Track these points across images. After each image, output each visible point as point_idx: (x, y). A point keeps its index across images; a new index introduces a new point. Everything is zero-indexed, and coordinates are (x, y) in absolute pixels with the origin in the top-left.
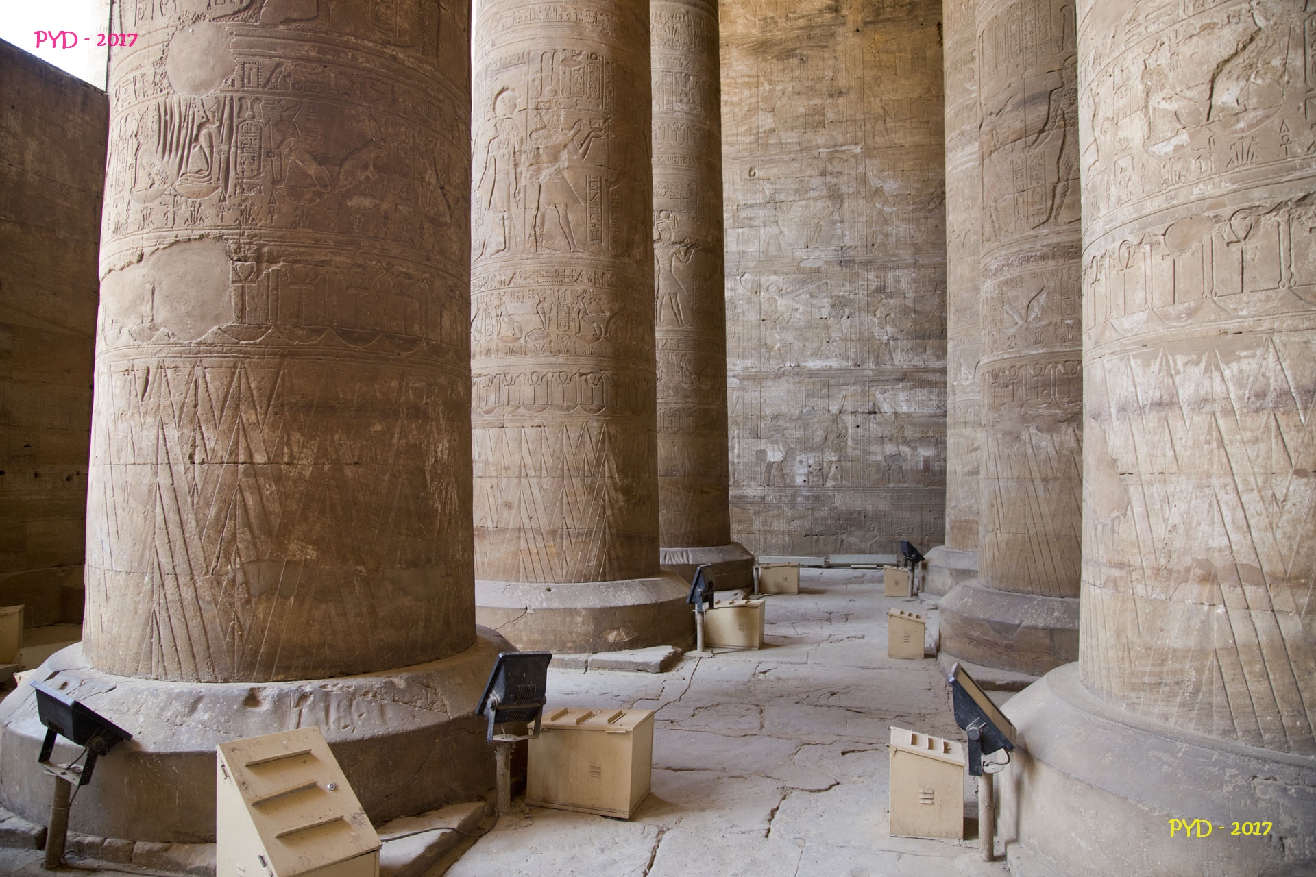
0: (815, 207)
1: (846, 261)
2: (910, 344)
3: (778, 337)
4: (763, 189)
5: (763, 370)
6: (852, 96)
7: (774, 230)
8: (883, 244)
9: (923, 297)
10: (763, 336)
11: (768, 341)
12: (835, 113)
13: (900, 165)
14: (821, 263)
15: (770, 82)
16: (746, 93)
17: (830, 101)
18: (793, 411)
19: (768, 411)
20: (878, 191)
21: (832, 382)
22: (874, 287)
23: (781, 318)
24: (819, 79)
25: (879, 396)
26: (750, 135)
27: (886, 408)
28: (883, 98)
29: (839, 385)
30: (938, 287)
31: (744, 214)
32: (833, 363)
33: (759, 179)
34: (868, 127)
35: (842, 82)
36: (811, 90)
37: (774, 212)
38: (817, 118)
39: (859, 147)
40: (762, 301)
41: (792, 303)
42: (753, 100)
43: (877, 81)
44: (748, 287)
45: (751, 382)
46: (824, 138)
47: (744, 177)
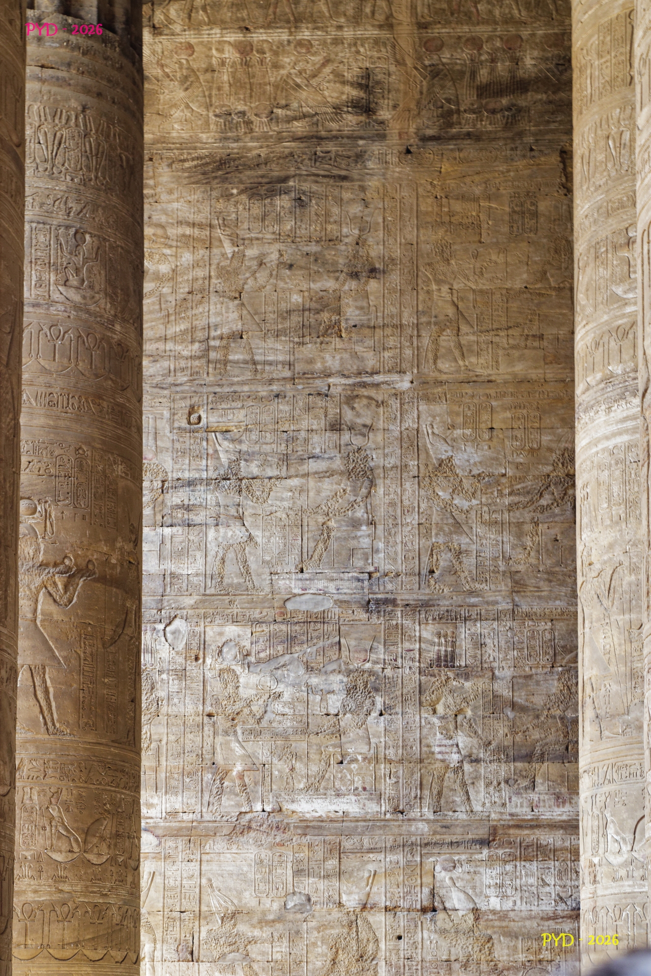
0: (318, 492)
1: (378, 602)
2: (505, 770)
3: (239, 751)
4: (216, 451)
5: (207, 817)
6: (395, 278)
7: (236, 533)
8: (452, 571)
9: (529, 677)
10: (207, 747)
11: (219, 759)
12: (362, 308)
13: (485, 417)
14: (328, 604)
15: (236, 240)
16: (187, 257)
17: (353, 284)
18: (267, 903)
19: (214, 902)
20: (444, 466)
21: (347, 844)
22: (432, 655)
23: (246, 711)
24: (333, 241)
25: (442, 876)
26: (192, 342)
27: (456, 900)
28: (455, 287)
29: (361, 851)
30: (559, 658)
31: (175, 498)
32: (350, 806)
33: (208, 430)
34: (426, 341)
35: (375, 250)
36: (316, 260)
37: (237, 499)
38: (325, 316)
39: (408, 377)
40: (209, 675)
41: (268, 682)
42: (200, 273)
43: (444, 252)
44: (181, 646)
45: (181, 843)
46: (338, 357)
47: (176, 425)
